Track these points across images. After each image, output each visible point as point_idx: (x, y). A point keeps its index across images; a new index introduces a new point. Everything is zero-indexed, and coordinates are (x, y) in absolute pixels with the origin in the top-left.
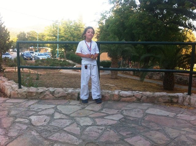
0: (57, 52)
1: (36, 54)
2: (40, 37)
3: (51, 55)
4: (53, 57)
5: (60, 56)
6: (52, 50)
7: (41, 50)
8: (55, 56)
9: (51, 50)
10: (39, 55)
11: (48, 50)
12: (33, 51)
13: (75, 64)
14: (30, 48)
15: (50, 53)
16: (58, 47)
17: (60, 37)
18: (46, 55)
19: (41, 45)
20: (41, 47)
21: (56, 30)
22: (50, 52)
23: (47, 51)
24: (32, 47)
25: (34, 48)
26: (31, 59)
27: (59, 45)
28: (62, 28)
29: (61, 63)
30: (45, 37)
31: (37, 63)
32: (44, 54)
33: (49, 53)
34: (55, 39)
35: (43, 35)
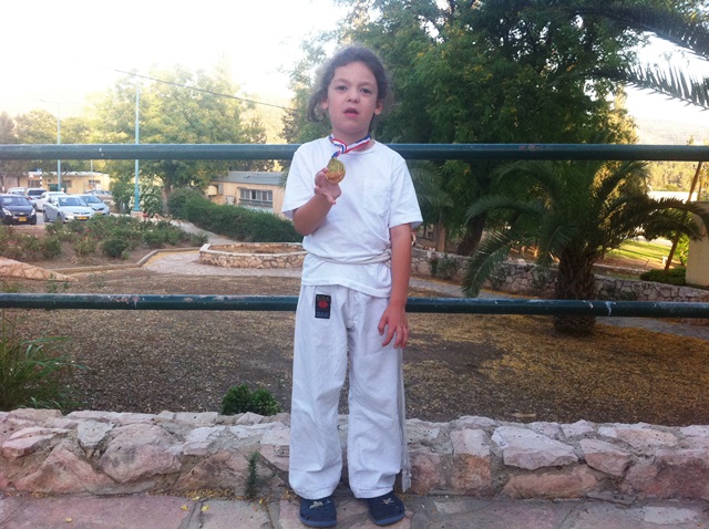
0: (133, 188)
1: (53, 198)
2: (67, 134)
3: (113, 203)
4: (118, 208)
5: (147, 204)
6: (117, 184)
7: (73, 184)
8: (127, 207)
9: (112, 183)
10: (62, 204)
11: (98, 182)
12: (41, 189)
13: (206, 237)
14: (31, 174)
15: (106, 195)
16: (137, 172)
17: (143, 134)
18: (89, 201)
19: (72, 163)
20: (73, 173)
21: (129, 106)
22: (107, 188)
23: (94, 186)
24: (39, 173)
25: (44, 177)
26: (32, 221)
27: (140, 164)
28: (152, 97)
29: (149, 235)
30: (87, 132)
31: (52, 234)
32: (84, 198)
33: (103, 192)
34: (127, 139)
35: (78, 125)
